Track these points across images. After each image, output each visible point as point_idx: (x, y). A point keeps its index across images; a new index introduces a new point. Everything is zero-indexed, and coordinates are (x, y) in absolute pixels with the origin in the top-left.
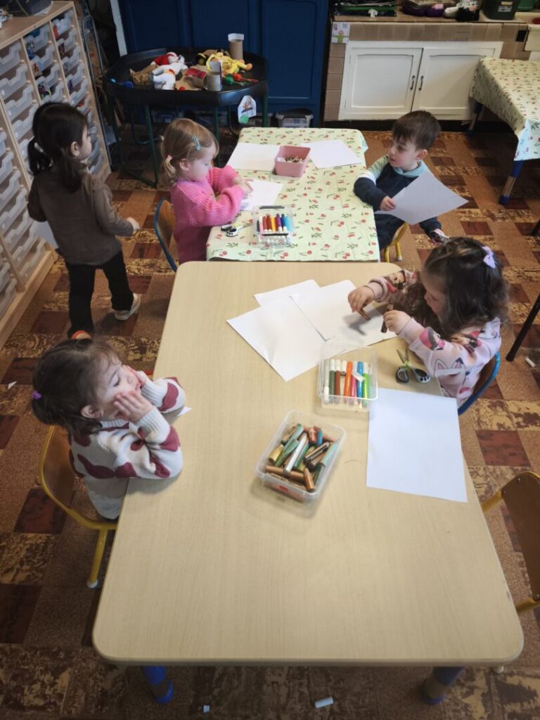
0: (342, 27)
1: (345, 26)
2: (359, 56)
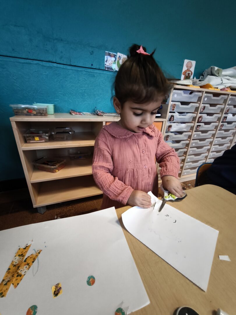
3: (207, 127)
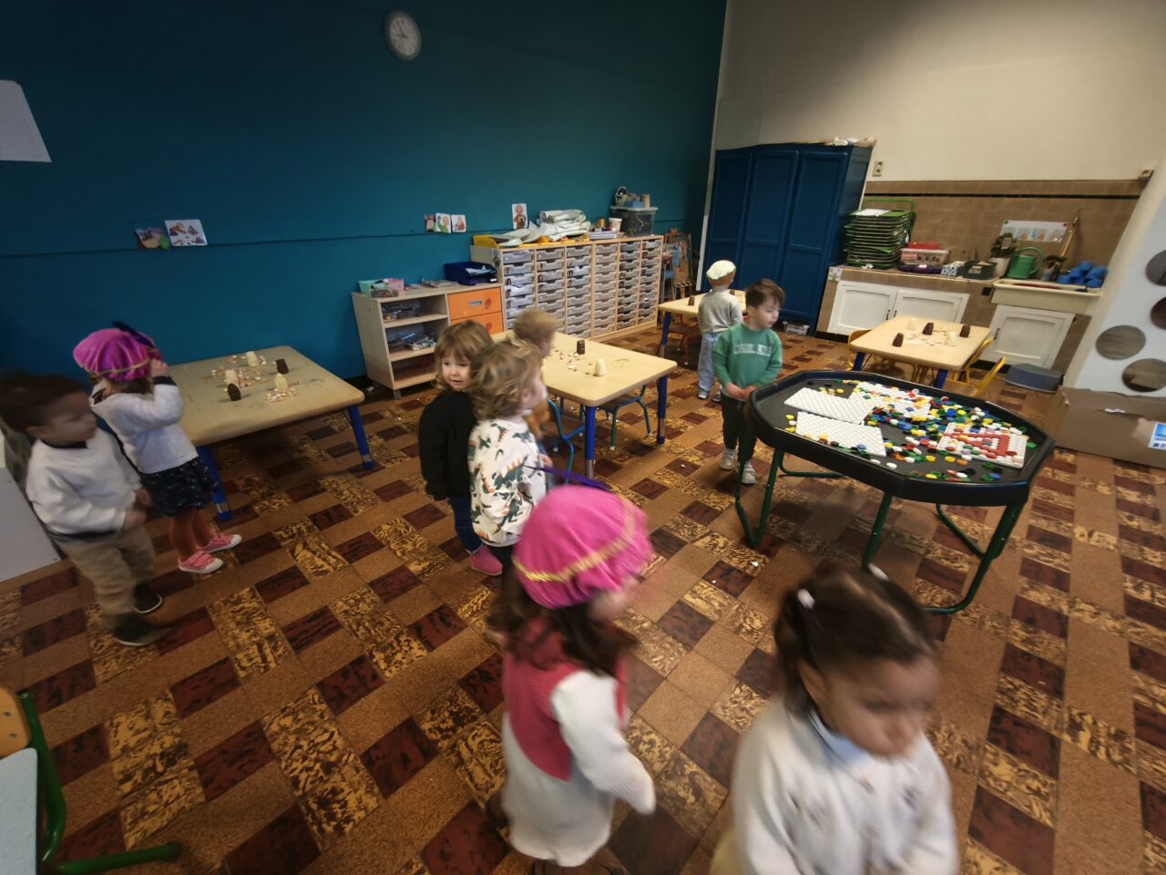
0: (835, 272)
1: (838, 270)
2: (848, 291)
3: (551, 286)
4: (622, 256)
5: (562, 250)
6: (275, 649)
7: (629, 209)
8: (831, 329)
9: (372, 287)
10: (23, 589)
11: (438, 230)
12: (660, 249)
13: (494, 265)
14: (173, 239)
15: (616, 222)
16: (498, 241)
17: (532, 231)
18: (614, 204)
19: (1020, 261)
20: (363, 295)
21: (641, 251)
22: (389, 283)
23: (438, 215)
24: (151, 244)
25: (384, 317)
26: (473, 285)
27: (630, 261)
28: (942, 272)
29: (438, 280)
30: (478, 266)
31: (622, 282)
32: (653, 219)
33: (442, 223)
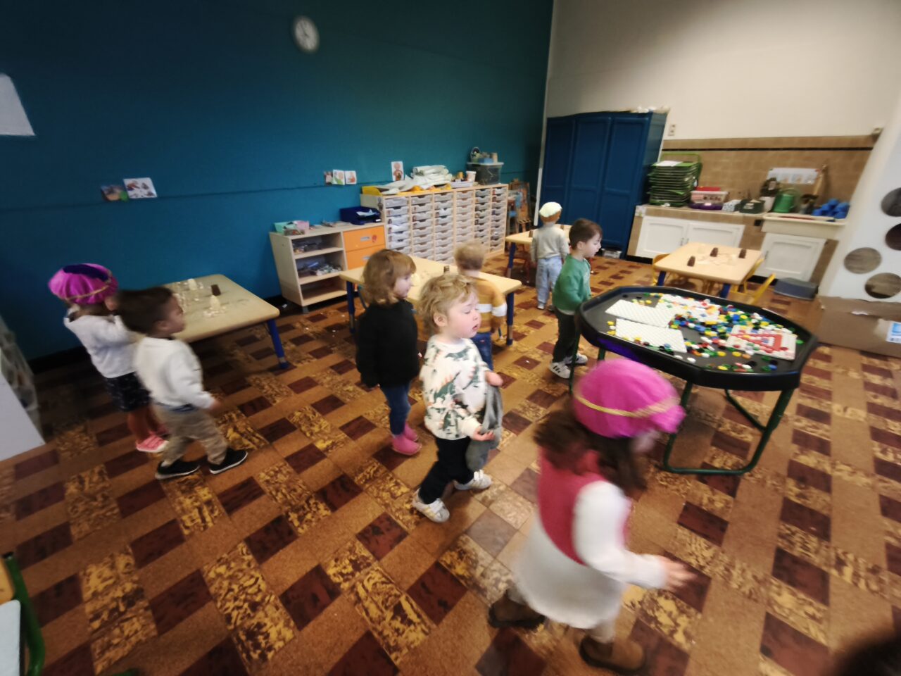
0: (641, 210)
1: (643, 208)
2: (651, 224)
4: (477, 200)
5: (431, 196)
6: (212, 512)
7: (482, 164)
8: (638, 254)
9: (285, 228)
10: (17, 466)
11: (335, 183)
12: (506, 194)
13: (378, 209)
14: (131, 193)
15: (472, 175)
16: (381, 190)
17: (407, 182)
18: (470, 160)
19: (784, 199)
20: (278, 234)
21: (491, 196)
22: (297, 225)
23: (334, 171)
24: (113, 197)
25: (295, 251)
26: (363, 224)
27: (483, 204)
28: (723, 208)
29: (335, 222)
30: (366, 209)
31: (477, 221)
32: (500, 171)
33: (338, 177)
